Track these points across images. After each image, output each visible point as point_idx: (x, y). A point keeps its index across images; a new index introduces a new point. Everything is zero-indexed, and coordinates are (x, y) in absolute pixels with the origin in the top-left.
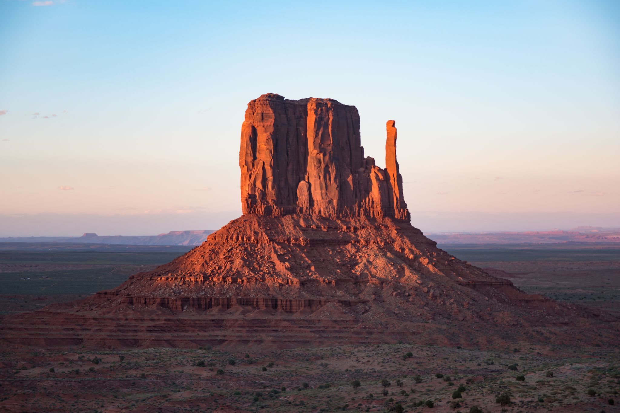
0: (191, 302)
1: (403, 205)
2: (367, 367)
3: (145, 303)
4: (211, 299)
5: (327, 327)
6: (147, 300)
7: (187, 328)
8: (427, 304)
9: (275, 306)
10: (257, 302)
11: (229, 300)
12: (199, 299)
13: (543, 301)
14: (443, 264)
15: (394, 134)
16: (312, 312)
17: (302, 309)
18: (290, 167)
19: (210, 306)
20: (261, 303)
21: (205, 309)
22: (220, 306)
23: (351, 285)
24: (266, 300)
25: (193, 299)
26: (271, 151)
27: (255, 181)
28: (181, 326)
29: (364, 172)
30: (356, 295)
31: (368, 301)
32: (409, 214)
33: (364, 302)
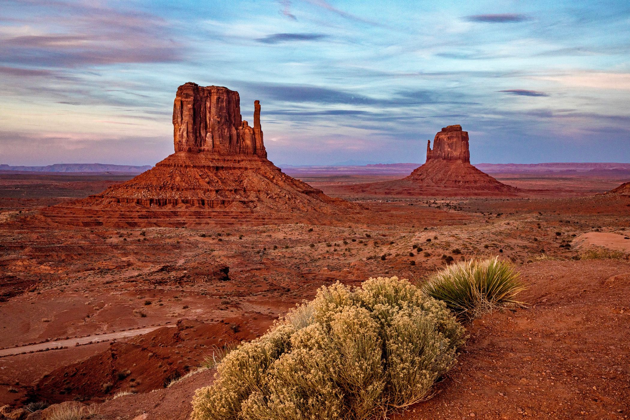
0: (155, 201)
1: (263, 148)
2: (293, 237)
3: (127, 202)
4: (166, 200)
5: (238, 216)
6: (129, 200)
7: (160, 216)
8: (286, 203)
9: (203, 204)
10: (193, 201)
11: (177, 200)
12: (159, 200)
13: (341, 201)
14: (289, 181)
15: (259, 108)
16: (225, 207)
17: (219, 205)
18: (202, 125)
19: (166, 204)
20: (196, 202)
21: (163, 206)
22: (172, 204)
23: (242, 192)
24: (198, 200)
25: (156, 200)
26: (192, 116)
27: (182, 133)
28: (155, 215)
29: (242, 129)
30: (247, 198)
31: (255, 201)
32: (266, 153)
33: (252, 202)
